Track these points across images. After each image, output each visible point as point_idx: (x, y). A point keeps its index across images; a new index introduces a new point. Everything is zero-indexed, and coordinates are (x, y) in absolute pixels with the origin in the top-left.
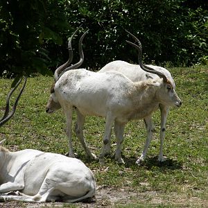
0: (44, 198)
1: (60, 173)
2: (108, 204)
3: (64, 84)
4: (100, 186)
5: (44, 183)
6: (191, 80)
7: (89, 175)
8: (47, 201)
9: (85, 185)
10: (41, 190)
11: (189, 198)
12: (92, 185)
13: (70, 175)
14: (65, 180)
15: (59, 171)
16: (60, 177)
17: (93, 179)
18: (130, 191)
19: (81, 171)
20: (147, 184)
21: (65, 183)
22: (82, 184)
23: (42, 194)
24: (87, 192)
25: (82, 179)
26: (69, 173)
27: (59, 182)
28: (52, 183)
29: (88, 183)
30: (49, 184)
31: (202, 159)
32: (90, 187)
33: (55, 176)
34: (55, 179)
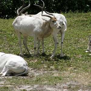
0: (4, 74)
1: (12, 63)
2: (33, 77)
3: (16, 23)
4: (32, 69)
5: (5, 67)
6: (85, 19)
7: (25, 64)
8: (6, 76)
9: (23, 68)
10: (3, 71)
11: (71, 73)
12: (27, 68)
13: (16, 64)
14: (14, 66)
15: (11, 62)
16: (12, 65)
17: (27, 65)
18: (45, 70)
19: (22, 62)
20: (53, 67)
21: (14, 67)
22: (22, 68)
23: (4, 72)
24: (24, 71)
25: (22, 65)
26: (16, 63)
27: (11, 67)
28: (8, 67)
29: (25, 67)
30: (7, 68)
31: (81, 55)
32: (25, 69)
33: (10, 64)
34: (9, 66)
